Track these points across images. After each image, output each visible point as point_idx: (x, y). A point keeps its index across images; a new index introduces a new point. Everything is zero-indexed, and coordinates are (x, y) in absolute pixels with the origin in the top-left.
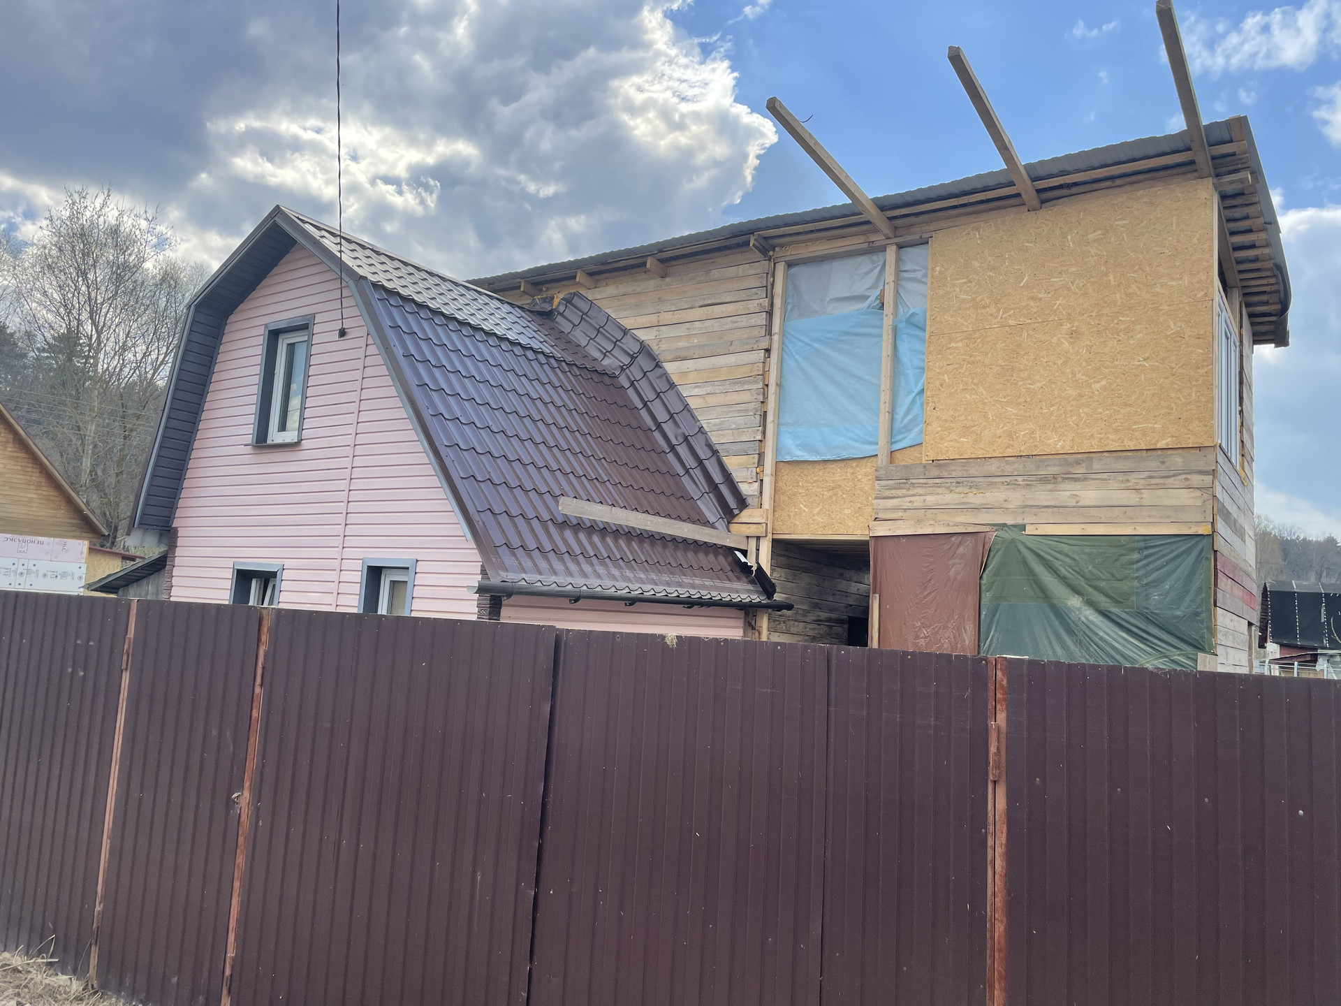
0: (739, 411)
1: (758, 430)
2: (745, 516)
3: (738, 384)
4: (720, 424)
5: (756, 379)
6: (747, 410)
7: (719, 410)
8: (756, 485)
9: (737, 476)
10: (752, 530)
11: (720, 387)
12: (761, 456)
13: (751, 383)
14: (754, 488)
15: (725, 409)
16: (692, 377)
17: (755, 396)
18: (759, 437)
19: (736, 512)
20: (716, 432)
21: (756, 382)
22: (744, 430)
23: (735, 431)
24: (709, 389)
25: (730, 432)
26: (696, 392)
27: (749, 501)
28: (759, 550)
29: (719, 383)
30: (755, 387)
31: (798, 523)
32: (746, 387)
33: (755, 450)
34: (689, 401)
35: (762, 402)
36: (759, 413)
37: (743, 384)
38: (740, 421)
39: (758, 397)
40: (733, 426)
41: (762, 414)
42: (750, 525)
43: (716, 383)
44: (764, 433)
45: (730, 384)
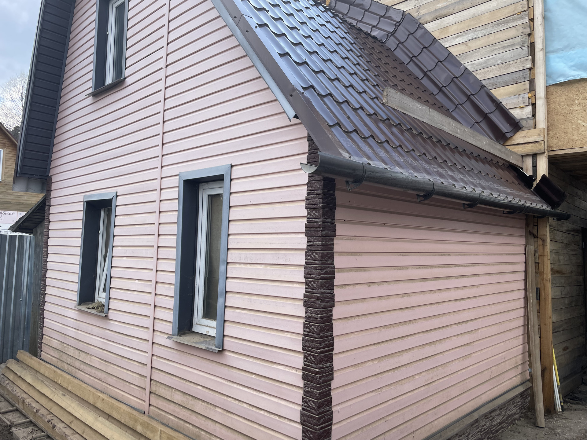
0: (504, 47)
1: (527, 60)
2: (520, 137)
3: (501, 24)
4: (485, 62)
5: (520, 15)
6: (514, 45)
7: (483, 51)
8: (529, 109)
9: (507, 103)
10: (529, 149)
11: (482, 32)
12: (532, 83)
13: (514, 20)
14: (527, 112)
15: (489, 49)
16: (453, 30)
17: (521, 30)
18: (529, 65)
19: (508, 135)
20: (480, 71)
21: (522, 18)
22: (511, 63)
23: (501, 66)
24: (471, 35)
25: (497, 67)
26: (458, 40)
27: (523, 123)
28: (536, 166)
29: (481, 28)
30: (520, 22)
31: (577, 138)
32: (510, 25)
33: (525, 78)
34: (451, 50)
35: (529, 35)
36: (527, 44)
37: (505, 23)
38: (508, 55)
39: (525, 30)
40: (499, 62)
41: (529, 46)
42: (526, 145)
43: (478, 29)
44: (533, 61)
45: (493, 26)
